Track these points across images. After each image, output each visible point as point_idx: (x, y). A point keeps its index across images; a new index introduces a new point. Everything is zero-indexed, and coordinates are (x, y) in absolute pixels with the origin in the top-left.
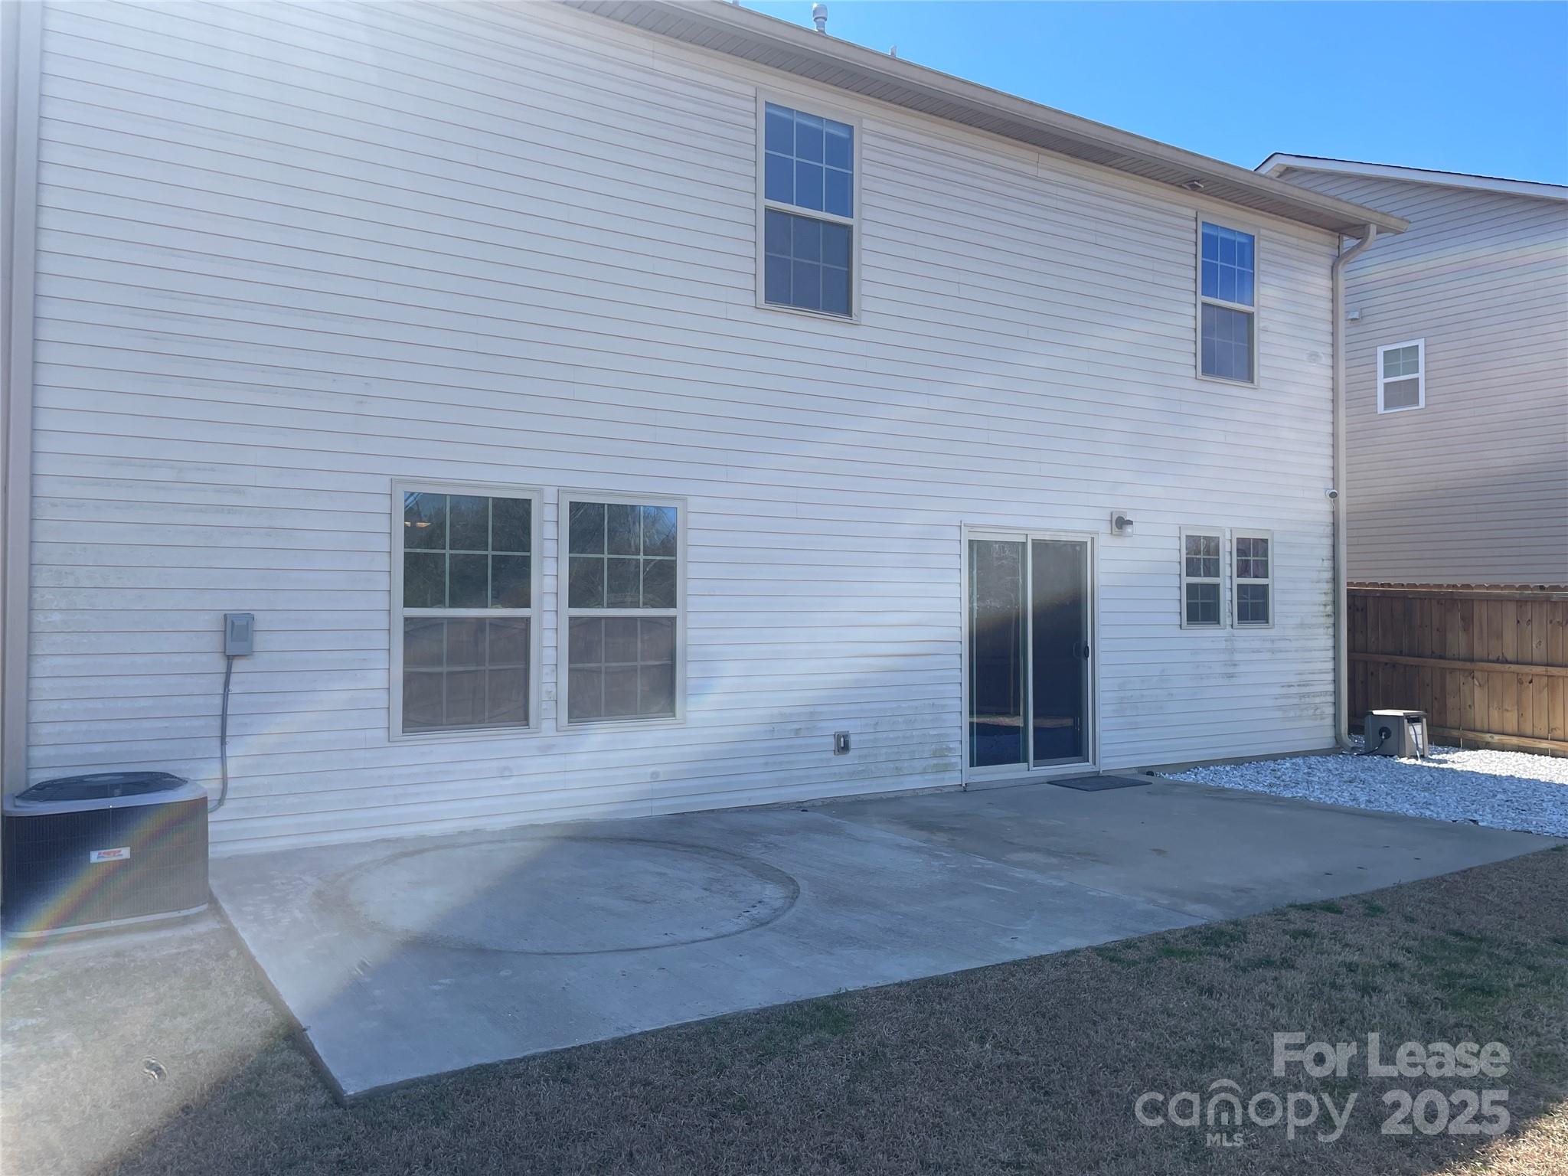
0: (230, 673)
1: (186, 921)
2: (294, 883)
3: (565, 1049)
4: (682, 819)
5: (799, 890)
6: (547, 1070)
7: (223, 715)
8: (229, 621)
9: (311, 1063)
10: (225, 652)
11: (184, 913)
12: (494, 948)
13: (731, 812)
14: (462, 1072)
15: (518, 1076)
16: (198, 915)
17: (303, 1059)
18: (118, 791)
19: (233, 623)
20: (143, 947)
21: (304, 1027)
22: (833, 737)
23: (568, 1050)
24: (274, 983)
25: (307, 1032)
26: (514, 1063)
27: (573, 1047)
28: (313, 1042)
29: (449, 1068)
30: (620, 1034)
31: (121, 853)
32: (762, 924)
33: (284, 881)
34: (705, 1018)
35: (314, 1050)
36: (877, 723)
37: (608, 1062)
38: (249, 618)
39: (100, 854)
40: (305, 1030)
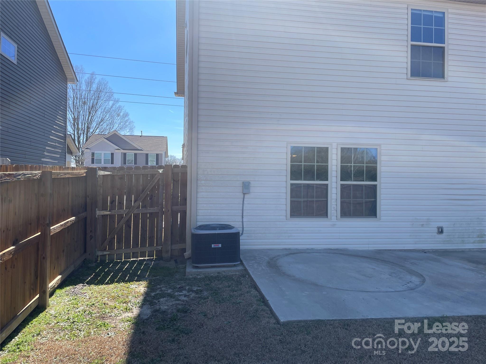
0: (244, 198)
1: (235, 266)
2: (262, 258)
3: (346, 319)
4: (379, 252)
5: (425, 279)
6: (340, 325)
7: (242, 210)
8: (244, 184)
9: (270, 310)
10: (243, 192)
11: (234, 263)
12: (320, 285)
13: (397, 251)
14: (314, 321)
15: (332, 325)
16: (237, 264)
17: (268, 309)
18: (218, 229)
19: (245, 184)
20: (224, 272)
21: (268, 300)
22: (437, 228)
23: (347, 320)
24: (258, 286)
25: (269, 301)
26: (330, 321)
27: (348, 319)
28: (270, 304)
29: (310, 319)
30: (364, 318)
31: (219, 245)
32: (412, 289)
33: (259, 258)
34: (393, 317)
35: (271, 306)
36: (455, 224)
37: (360, 326)
38: (249, 183)
39: (214, 245)
40: (268, 301)
